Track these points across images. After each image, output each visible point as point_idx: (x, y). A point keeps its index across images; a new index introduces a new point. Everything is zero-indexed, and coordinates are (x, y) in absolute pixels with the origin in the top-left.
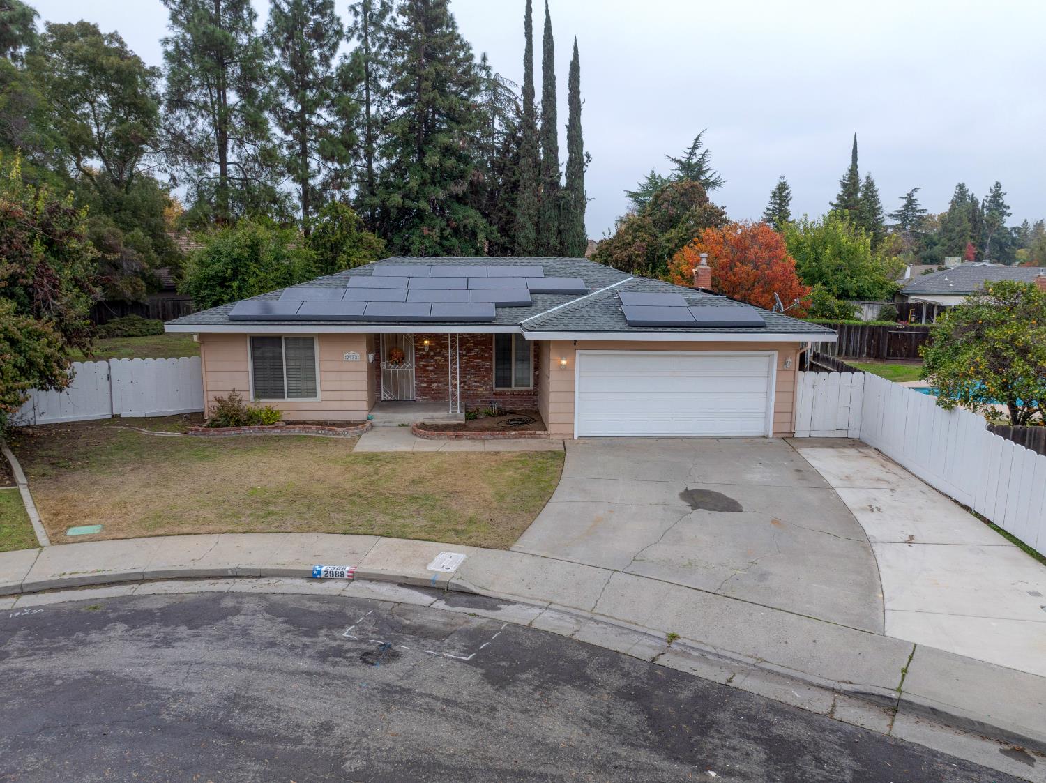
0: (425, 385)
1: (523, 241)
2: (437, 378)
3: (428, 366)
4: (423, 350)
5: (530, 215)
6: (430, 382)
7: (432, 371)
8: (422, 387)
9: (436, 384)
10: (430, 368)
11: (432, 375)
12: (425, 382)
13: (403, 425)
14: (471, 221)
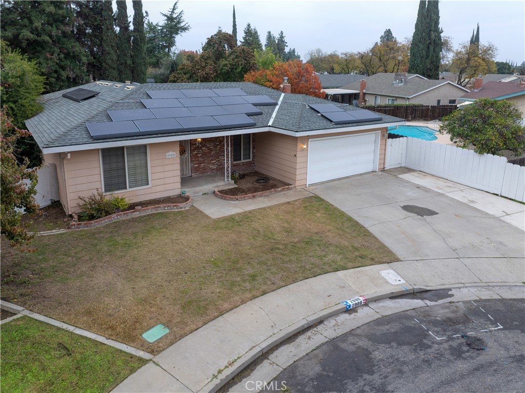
0: (197, 166)
1: (110, 62)
2: (203, 161)
3: (198, 154)
4: (196, 144)
5: (112, 46)
6: (200, 163)
7: (200, 157)
8: (195, 167)
9: (203, 164)
10: (200, 155)
11: (201, 159)
12: (197, 164)
13: (205, 194)
14: (77, 49)
